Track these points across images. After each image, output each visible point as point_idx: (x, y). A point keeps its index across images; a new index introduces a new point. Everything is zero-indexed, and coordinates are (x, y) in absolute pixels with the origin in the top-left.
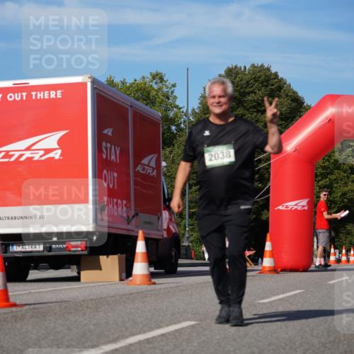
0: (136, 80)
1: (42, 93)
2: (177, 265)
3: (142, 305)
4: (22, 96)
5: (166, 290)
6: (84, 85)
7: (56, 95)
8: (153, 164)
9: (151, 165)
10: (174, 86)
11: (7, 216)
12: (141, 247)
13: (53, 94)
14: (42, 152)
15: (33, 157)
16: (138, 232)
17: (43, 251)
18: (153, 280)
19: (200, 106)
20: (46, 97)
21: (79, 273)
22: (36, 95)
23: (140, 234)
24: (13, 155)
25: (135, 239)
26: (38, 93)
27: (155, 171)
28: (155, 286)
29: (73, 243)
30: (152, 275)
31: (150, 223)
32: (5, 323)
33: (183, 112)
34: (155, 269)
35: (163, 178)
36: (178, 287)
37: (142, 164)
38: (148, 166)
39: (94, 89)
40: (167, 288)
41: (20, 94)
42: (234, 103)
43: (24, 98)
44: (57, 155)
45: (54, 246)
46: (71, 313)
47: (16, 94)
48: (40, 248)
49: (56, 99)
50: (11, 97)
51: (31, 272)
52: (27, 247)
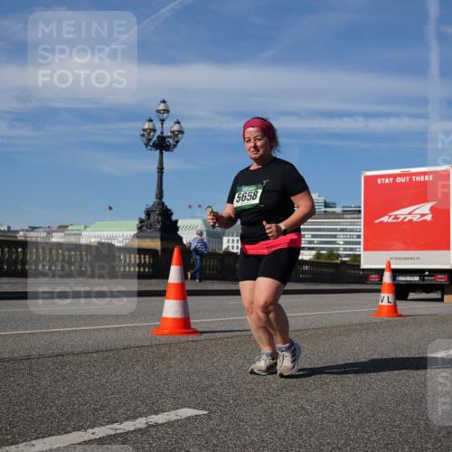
4: (406, 179)
7: (429, 178)
13: (426, 178)
14: (419, 216)
15: (413, 219)
17: (419, 281)
20: (422, 180)
21: (443, 296)
22: (415, 179)
24: (400, 218)
26: (417, 177)
29: (440, 276)
44: (429, 218)
45: (426, 278)
47: (402, 178)
48: (417, 278)
51: (410, 293)
52: (408, 277)
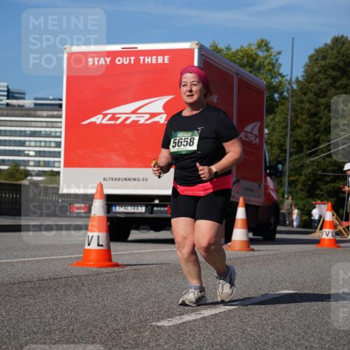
0: (242, 47)
1: (150, 58)
2: (276, 232)
3: (241, 271)
4: (130, 60)
5: (265, 258)
6: (191, 51)
7: (163, 60)
8: (256, 132)
9: (254, 132)
10: (279, 53)
11: (111, 177)
12: (241, 213)
13: (160, 60)
14: (148, 116)
15: (139, 121)
16: (239, 199)
17: (145, 213)
18: (252, 247)
19: (304, 74)
20: (154, 62)
22: (144, 60)
23: (241, 200)
24: (119, 118)
25: (235, 206)
26: (146, 58)
27: (258, 138)
28: (253, 252)
30: (251, 241)
31: (251, 190)
32: (108, 283)
33: (286, 80)
34: (254, 235)
35: (265, 146)
36: (277, 254)
37: (245, 131)
38: (251, 133)
39: (200, 55)
40: (265, 255)
41: (128, 58)
42: (339, 73)
43: (132, 62)
44: (162, 119)
45: (155, 208)
46: (171, 276)
47: (125, 58)
48: (142, 209)
49: (164, 64)
50: (119, 61)
51: (132, 232)
52: (129, 208)
